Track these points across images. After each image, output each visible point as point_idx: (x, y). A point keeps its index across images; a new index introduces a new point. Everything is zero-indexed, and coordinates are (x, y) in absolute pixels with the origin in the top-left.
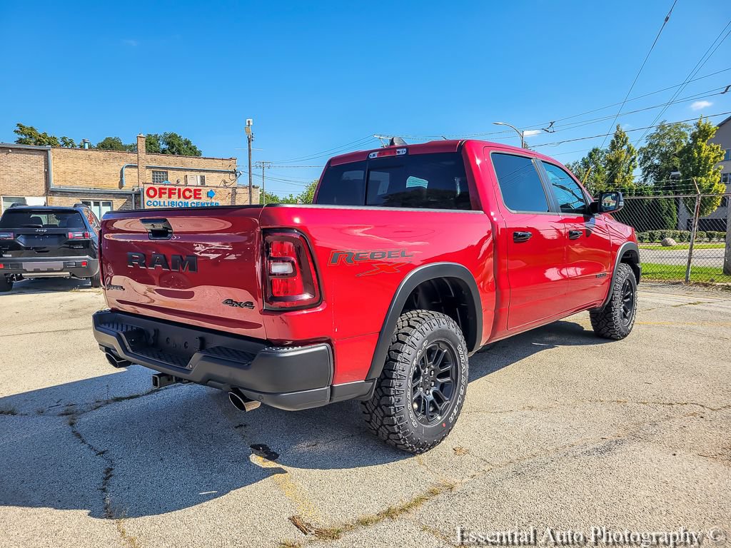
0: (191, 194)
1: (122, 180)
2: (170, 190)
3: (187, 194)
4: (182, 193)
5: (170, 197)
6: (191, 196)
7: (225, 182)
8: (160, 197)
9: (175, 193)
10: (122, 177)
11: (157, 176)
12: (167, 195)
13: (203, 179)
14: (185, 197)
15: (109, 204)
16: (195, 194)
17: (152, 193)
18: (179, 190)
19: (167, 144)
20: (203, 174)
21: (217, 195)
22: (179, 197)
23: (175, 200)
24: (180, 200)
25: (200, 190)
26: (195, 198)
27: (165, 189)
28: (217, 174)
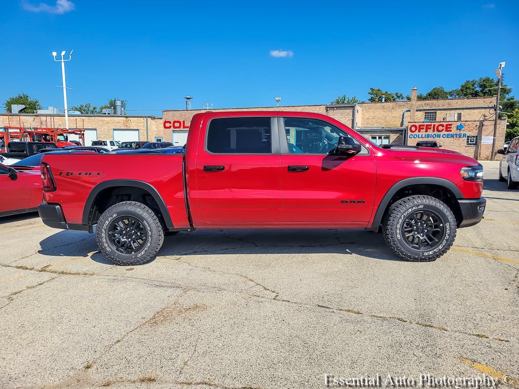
0: (443, 128)
1: (403, 121)
2: (427, 126)
3: (440, 128)
4: (436, 127)
5: (426, 131)
6: (443, 130)
7: (485, 116)
8: (419, 131)
9: (430, 128)
10: (403, 118)
11: (428, 116)
12: (425, 130)
13: (459, 116)
14: (438, 131)
15: (387, 137)
16: (447, 128)
17: (413, 129)
18: (434, 125)
19: (480, 87)
20: (458, 111)
21: (466, 127)
22: (434, 131)
23: (430, 134)
24: (434, 133)
25: (451, 125)
26: (447, 131)
27: (424, 125)
28: (478, 110)
